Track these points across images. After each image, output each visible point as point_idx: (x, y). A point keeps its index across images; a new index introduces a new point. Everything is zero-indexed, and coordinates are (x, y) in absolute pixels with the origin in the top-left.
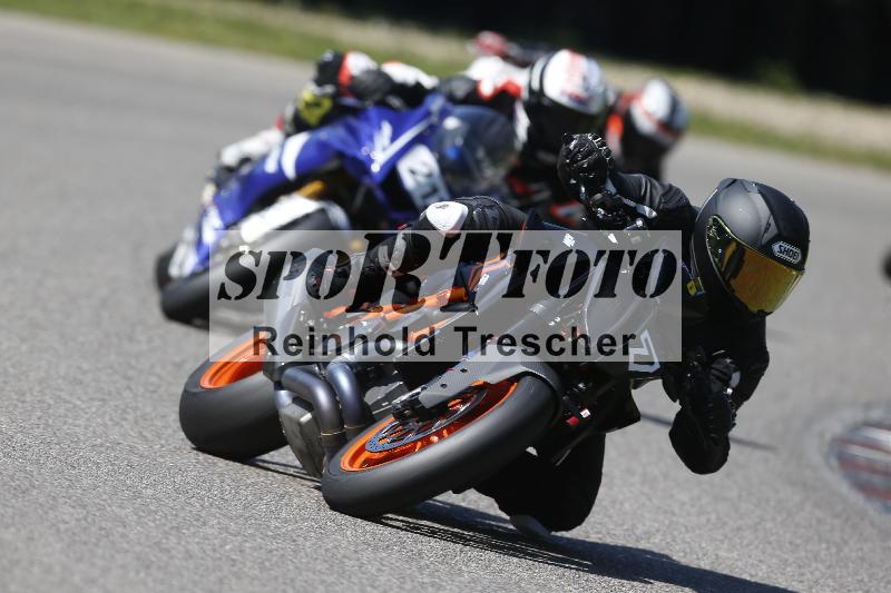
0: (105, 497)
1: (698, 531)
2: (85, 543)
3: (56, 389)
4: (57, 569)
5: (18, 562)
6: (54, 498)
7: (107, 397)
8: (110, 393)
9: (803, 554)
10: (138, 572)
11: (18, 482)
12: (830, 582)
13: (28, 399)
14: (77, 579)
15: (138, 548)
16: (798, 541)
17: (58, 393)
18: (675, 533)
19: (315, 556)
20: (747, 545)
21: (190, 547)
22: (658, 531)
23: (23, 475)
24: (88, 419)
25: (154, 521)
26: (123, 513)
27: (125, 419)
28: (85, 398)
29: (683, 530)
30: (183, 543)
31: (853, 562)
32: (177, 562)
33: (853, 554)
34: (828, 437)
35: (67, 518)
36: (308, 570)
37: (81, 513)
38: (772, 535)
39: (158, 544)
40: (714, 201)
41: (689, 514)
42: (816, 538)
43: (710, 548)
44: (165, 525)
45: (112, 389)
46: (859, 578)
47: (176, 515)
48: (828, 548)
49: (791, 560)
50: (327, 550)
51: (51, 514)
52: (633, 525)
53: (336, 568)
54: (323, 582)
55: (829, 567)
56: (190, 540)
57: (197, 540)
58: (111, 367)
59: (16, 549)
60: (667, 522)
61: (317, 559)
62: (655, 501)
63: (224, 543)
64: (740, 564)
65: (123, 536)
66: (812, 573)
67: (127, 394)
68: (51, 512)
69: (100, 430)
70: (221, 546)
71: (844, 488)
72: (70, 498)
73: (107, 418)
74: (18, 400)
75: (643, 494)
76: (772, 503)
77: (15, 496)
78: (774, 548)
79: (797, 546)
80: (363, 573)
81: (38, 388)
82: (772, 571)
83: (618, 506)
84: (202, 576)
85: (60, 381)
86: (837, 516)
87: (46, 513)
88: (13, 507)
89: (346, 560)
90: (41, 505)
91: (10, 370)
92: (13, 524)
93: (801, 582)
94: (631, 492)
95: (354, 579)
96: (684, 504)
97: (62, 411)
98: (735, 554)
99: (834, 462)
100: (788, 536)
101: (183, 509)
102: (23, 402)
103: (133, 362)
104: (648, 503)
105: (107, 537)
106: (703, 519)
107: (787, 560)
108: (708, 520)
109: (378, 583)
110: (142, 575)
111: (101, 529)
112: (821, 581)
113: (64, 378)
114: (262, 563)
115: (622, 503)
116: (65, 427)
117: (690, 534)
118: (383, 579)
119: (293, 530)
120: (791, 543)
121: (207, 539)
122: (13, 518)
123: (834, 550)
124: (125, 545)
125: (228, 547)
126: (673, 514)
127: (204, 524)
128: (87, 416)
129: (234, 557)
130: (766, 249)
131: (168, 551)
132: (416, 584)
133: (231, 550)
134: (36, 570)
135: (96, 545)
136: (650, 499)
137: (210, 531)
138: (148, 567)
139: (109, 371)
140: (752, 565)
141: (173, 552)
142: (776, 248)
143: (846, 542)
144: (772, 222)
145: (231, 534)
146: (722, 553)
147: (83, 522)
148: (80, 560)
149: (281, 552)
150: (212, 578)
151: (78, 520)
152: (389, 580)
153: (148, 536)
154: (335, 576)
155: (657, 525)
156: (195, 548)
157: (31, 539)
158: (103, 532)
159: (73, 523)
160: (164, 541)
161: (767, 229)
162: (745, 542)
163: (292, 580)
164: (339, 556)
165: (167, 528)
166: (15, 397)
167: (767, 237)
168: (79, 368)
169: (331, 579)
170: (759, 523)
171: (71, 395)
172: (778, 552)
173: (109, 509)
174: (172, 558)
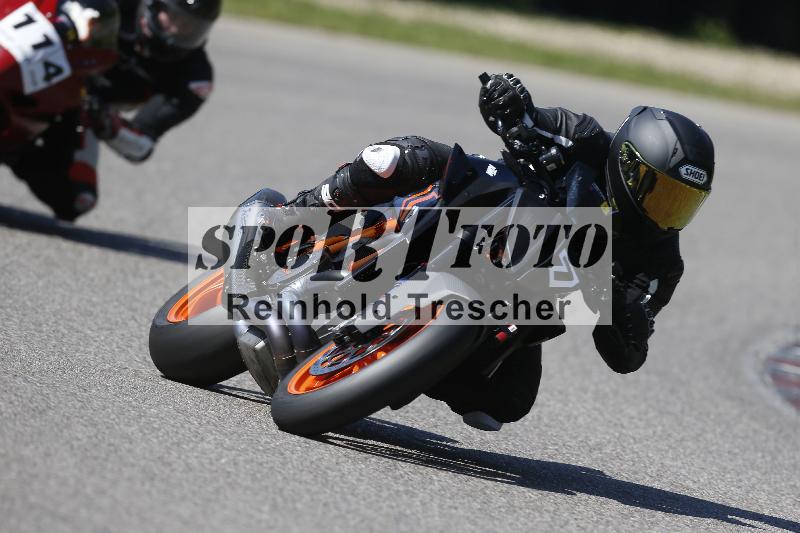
0: (113, 416)
1: (645, 442)
2: (96, 458)
3: (69, 320)
4: (72, 481)
5: (36, 476)
6: (68, 418)
7: (114, 327)
8: (117, 323)
9: (740, 462)
10: (143, 484)
11: (35, 404)
12: (765, 487)
13: (44, 329)
14: (89, 490)
15: (143, 463)
16: (737, 451)
17: (71, 324)
18: (625, 444)
19: (301, 468)
20: (691, 454)
21: (189, 461)
22: (609, 442)
23: (40, 397)
24: (98, 347)
25: (157, 437)
26: (130, 430)
27: (131, 347)
28: (95, 328)
29: (632, 441)
30: (183, 457)
31: (786, 469)
32: (178, 474)
33: (787, 462)
34: (762, 356)
35: (80, 436)
36: (295, 480)
37: (92, 431)
38: (713, 445)
39: (161, 458)
40: (626, 127)
41: (637, 427)
42: (752, 447)
43: (657, 458)
44: (166, 441)
45: (119, 319)
46: (792, 483)
47: (177, 432)
48: (763, 457)
49: (730, 467)
50: (312, 462)
51: (66, 433)
52: (587, 437)
53: (320, 479)
54: (308, 491)
55: (764, 474)
56: (189, 454)
57: (195, 454)
58: (117, 300)
59: (35, 464)
60: (617, 434)
61: (302, 471)
62: (607, 416)
63: (220, 456)
64: (683, 471)
65: (129, 451)
66: (749, 480)
67: (132, 323)
68: (65, 431)
69: (108, 356)
70: (217, 460)
71: (778, 402)
72: (82, 417)
73: (115, 345)
74: (35, 330)
75: (595, 409)
76: (712, 417)
77: (33, 416)
78: (714, 457)
79: (735, 454)
80: (345, 483)
81: (53, 319)
82: (712, 478)
83: (572, 420)
84: (200, 487)
85: (73, 313)
86: (770, 428)
87: (61, 431)
88: (31, 426)
89: (329, 471)
90: (57, 425)
91: (29, 303)
92: (32, 442)
93: (739, 487)
94: (584, 407)
95: (337, 489)
96: (632, 418)
97: (74, 340)
98: (679, 463)
99: (768, 379)
100: (727, 446)
101: (182, 426)
102: (41, 332)
103: (137, 295)
104: (600, 418)
105: (116, 451)
106: (651, 431)
107: (725, 468)
108: (654, 432)
109: (357, 491)
110: (147, 486)
111: (110, 445)
112: (757, 487)
113: (76, 310)
114: (254, 475)
115: (576, 418)
116: (77, 354)
117: (638, 445)
118: (362, 488)
119: (281, 445)
120: (729, 452)
121: (205, 454)
122: (31, 436)
123: (769, 458)
124: (132, 460)
125: (223, 461)
126: (623, 426)
127: (202, 439)
128: (96, 344)
129: (229, 469)
130: (674, 172)
131: (170, 464)
132: (392, 492)
133: (226, 463)
134: (52, 482)
135: (106, 460)
136: (601, 414)
137: (206, 446)
138: (152, 479)
139: (116, 304)
140: (695, 472)
141: (175, 466)
142: (683, 170)
143: (780, 451)
144: (679, 146)
145: (225, 449)
146: (668, 462)
147: (94, 439)
148: (92, 473)
149: (271, 465)
150: (210, 489)
151: (90, 437)
152: (367, 489)
153: (151, 452)
154: (320, 485)
155: (608, 437)
156: (193, 462)
157: (47, 455)
158: (112, 448)
159: (85, 440)
160: (166, 455)
161: (674, 153)
162: (688, 451)
163: (281, 490)
164: (323, 468)
165: (168, 444)
166: (32, 327)
167: (675, 160)
168: (89, 301)
169: (315, 488)
170: (700, 435)
171: (83, 325)
172: (717, 461)
173: (117, 427)
174: (173, 470)
